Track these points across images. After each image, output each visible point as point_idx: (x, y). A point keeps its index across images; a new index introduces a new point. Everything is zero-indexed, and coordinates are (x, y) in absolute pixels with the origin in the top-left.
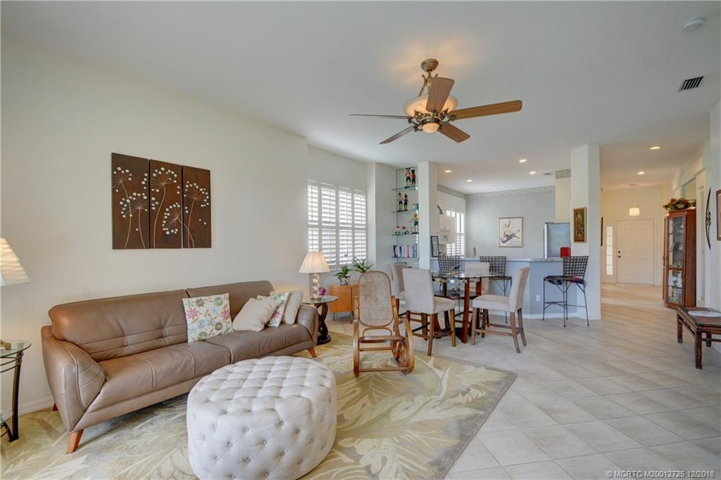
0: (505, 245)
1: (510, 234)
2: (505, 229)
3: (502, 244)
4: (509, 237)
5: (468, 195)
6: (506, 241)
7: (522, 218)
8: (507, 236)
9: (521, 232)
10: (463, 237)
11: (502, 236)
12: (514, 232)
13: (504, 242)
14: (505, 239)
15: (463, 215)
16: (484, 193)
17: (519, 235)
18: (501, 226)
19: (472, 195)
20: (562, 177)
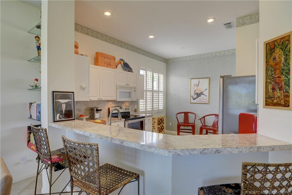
0: (195, 101)
1: (199, 92)
2: (196, 88)
3: (193, 101)
4: (199, 95)
5: (168, 59)
6: (195, 99)
7: (209, 78)
8: (197, 94)
9: (208, 90)
10: (161, 95)
11: (193, 94)
12: (202, 90)
13: (194, 99)
14: (195, 96)
15: (162, 76)
16: (180, 58)
17: (206, 93)
18: (192, 86)
19: (171, 59)
20: (244, 24)
